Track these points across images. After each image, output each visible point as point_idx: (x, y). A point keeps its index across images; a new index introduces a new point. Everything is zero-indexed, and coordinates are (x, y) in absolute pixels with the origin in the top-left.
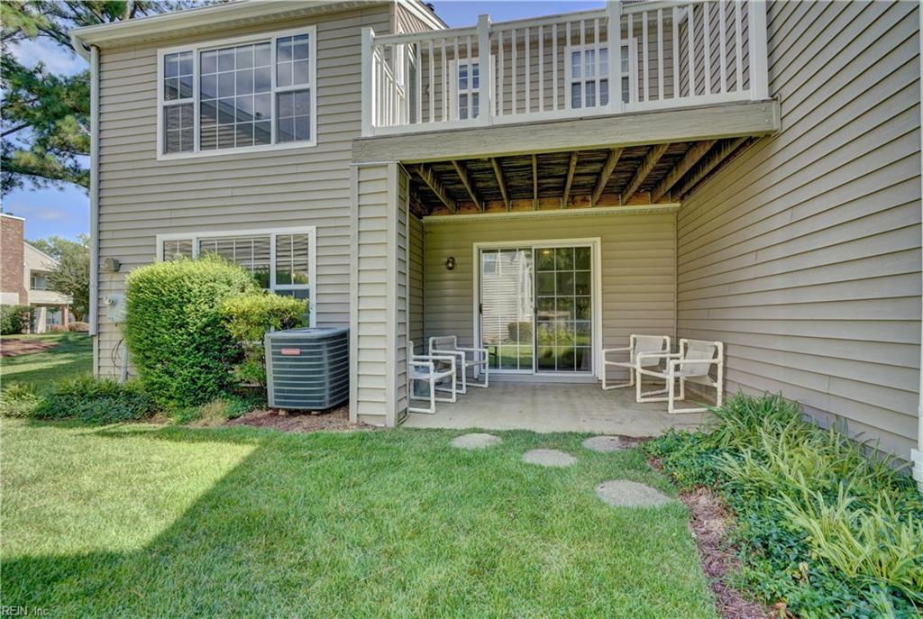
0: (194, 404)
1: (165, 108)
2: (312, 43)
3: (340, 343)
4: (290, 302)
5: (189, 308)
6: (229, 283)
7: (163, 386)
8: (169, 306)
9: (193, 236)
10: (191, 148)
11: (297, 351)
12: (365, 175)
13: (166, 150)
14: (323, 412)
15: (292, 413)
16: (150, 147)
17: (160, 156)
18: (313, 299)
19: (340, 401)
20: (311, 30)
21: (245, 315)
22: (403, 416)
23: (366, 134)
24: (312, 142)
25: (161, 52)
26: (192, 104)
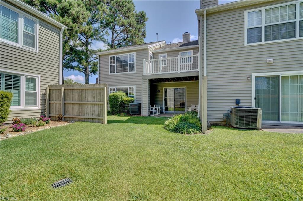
0: (119, 113)
1: (111, 66)
2: (135, 55)
3: (140, 105)
4: (132, 99)
5: (119, 99)
6: (123, 96)
7: (115, 110)
8: (116, 99)
9: (115, 87)
10: (115, 72)
11: (134, 106)
12: (144, 81)
13: (111, 73)
14: (137, 115)
15: (133, 115)
16: (108, 72)
17: (110, 74)
18: (135, 98)
19: (140, 113)
20: (135, 53)
21: (126, 101)
22: (149, 115)
23: (144, 75)
24: (135, 72)
25: (110, 56)
26: (115, 65)
